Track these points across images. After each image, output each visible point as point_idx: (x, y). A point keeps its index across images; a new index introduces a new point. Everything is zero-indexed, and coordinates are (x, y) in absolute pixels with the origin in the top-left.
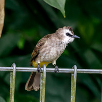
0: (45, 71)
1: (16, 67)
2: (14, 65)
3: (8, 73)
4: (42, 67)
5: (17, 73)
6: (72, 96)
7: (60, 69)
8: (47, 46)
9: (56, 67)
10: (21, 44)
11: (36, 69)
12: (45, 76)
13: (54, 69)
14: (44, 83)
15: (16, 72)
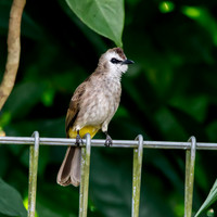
0: (89, 144)
1: (40, 136)
2: (37, 134)
3: (26, 147)
4: (85, 137)
5: (42, 147)
6: (134, 188)
7: (114, 141)
8: (88, 95)
9: (109, 137)
10: (48, 99)
11: (75, 140)
12: (88, 152)
13: (104, 141)
14: (88, 164)
15: (40, 146)
